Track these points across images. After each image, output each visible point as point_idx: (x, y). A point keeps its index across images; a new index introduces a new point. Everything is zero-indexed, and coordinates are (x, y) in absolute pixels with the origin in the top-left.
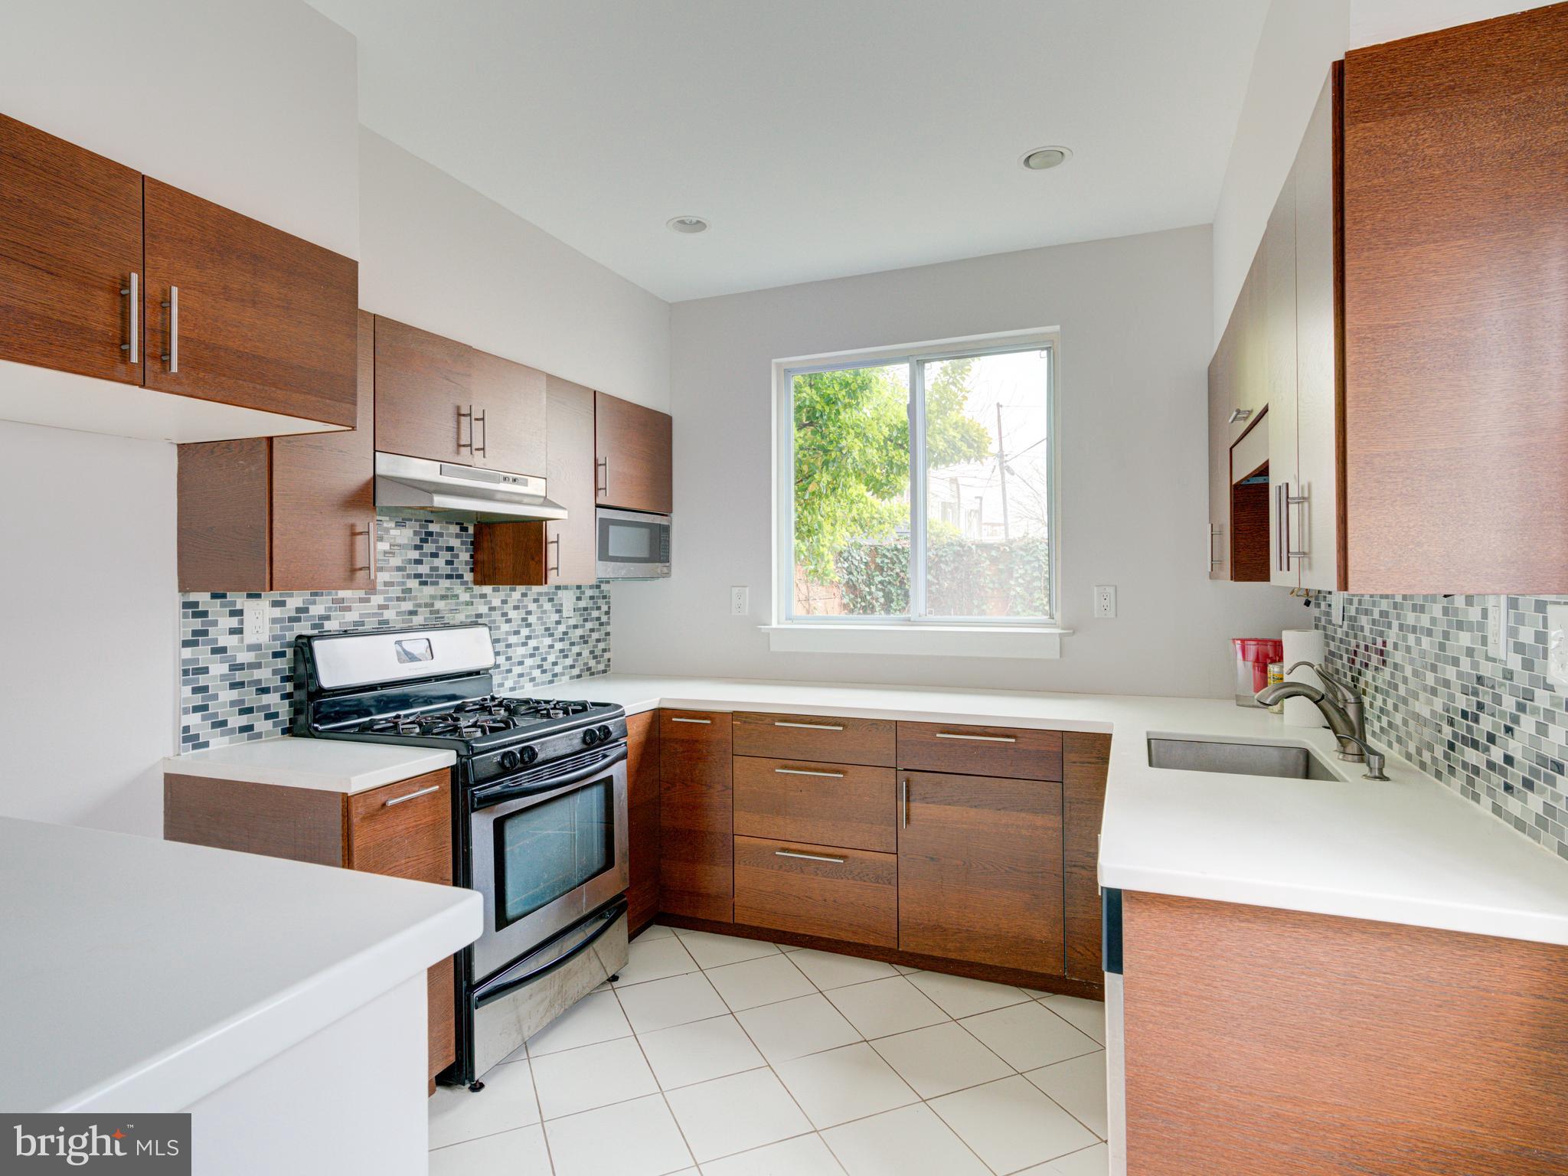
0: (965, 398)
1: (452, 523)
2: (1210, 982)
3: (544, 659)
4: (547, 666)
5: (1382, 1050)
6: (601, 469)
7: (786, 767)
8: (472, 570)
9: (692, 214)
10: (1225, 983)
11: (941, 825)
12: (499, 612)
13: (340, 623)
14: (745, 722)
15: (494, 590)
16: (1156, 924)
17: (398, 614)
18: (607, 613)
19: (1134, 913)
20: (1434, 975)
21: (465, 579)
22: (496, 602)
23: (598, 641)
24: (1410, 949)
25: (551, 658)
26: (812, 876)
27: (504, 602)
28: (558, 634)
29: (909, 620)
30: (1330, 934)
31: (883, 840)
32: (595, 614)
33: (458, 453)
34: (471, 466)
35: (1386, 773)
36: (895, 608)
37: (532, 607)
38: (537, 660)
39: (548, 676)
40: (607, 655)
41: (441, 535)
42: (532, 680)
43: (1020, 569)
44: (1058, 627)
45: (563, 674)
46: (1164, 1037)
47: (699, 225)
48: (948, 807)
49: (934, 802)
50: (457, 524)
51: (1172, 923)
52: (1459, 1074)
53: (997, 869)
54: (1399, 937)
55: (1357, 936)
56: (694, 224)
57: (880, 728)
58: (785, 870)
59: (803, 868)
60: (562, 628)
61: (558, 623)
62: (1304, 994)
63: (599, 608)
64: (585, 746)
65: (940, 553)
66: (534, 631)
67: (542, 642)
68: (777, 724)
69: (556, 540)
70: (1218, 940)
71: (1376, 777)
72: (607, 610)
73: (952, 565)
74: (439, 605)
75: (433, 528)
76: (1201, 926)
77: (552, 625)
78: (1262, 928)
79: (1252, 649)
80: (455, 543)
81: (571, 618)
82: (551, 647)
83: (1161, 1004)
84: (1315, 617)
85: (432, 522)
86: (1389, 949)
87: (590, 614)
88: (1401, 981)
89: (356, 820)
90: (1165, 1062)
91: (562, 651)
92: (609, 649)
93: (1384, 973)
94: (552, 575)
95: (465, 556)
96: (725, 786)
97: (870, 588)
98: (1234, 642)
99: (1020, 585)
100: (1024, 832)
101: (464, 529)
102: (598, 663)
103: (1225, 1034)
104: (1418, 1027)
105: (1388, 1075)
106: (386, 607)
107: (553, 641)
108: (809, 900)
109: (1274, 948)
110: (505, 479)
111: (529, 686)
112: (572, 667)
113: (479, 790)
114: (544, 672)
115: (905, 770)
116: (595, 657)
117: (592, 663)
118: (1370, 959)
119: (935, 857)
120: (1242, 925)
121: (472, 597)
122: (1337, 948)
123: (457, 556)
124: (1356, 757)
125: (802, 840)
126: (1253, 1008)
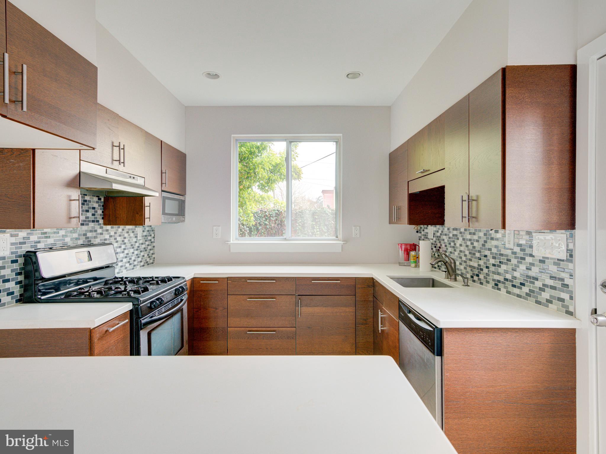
0: (297, 156)
1: (94, 196)
2: (470, 354)
3: (130, 259)
4: (131, 262)
5: (515, 366)
6: (164, 175)
7: (251, 298)
8: (103, 218)
9: (213, 71)
10: (474, 354)
11: (313, 315)
12: (113, 238)
13: (45, 244)
14: (233, 281)
15: (112, 228)
16: (454, 338)
17: (72, 239)
18: (154, 237)
19: (447, 335)
20: (528, 342)
21: (100, 222)
22: (112, 233)
23: (150, 250)
24: (522, 335)
25: (133, 258)
26: (262, 340)
27: (115, 233)
28: (136, 248)
29: (286, 239)
30: (502, 334)
31: (290, 323)
32: (149, 238)
33: (112, 163)
34: (117, 170)
35: (469, 284)
36: (253, 234)
37: (126, 235)
38: (128, 259)
39: (132, 266)
40: (153, 256)
41: (90, 201)
42: (126, 268)
43: (300, 219)
44: (340, 241)
45: (137, 265)
46: (456, 374)
47: (216, 76)
48: (315, 308)
49: (310, 307)
50: (97, 196)
51: (459, 337)
52: (534, 369)
53: (333, 328)
54: (520, 332)
55: (510, 333)
56: (214, 75)
57: (290, 280)
58: (250, 339)
59: (258, 337)
60: (137, 244)
61: (136, 242)
62: (496, 353)
63: (151, 235)
64: (176, 296)
65: (271, 213)
66: (126, 246)
67: (130, 251)
68: (248, 281)
69: (149, 205)
70: (472, 340)
71: (466, 286)
72: (154, 236)
73: (275, 218)
74: (89, 235)
75: (87, 198)
76: (467, 337)
77: (134, 243)
78: (484, 335)
79: (403, 247)
80: (96, 205)
81: (140, 240)
82: (133, 253)
83: (455, 364)
84: (419, 236)
85: (86, 195)
86: (517, 336)
87: (147, 238)
88: (520, 345)
89: (96, 340)
90: (456, 382)
91: (137, 255)
92: (154, 253)
93: (516, 343)
94: (147, 221)
95: (100, 212)
96: (224, 308)
97: (244, 227)
98: (399, 245)
99: (300, 225)
100: (342, 314)
101: (100, 199)
102: (150, 259)
103: (474, 370)
104: (524, 358)
105: (517, 373)
106: (66, 236)
107: (134, 250)
108: (260, 349)
109: (488, 340)
110: (130, 177)
111: (124, 271)
112: (141, 262)
113: (143, 320)
114: (130, 264)
115: (298, 295)
116: (149, 257)
117: (148, 260)
118: (513, 340)
119: (310, 327)
120: (479, 334)
121: (102, 231)
122: (504, 338)
123: (96, 212)
124: (454, 280)
125: (257, 326)
126: (482, 360)
